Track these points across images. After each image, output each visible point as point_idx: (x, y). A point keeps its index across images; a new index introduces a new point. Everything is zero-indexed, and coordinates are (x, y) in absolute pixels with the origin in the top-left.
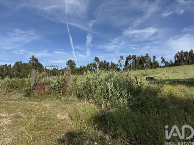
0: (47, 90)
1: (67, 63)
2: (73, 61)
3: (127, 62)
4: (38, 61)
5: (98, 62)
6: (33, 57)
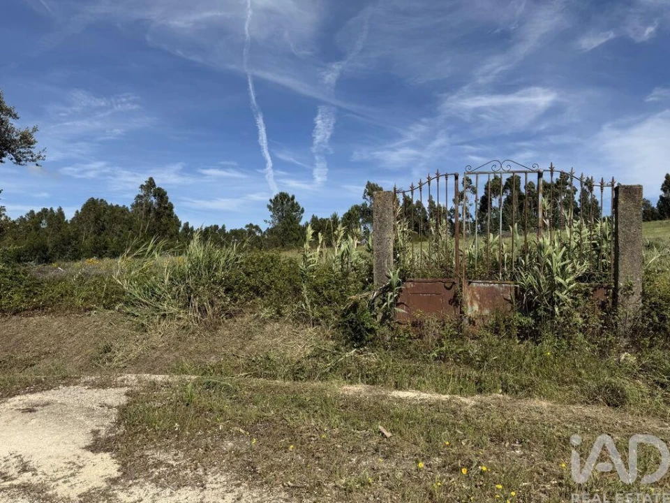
2: (293, 198)
3: (485, 202)
6: (151, 183)
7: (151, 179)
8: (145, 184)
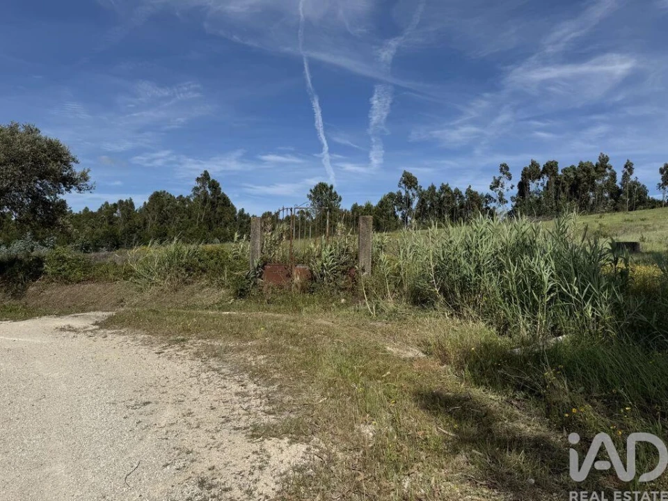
0: (298, 278)
1: (310, 193)
2: (332, 187)
3: (523, 186)
4: (220, 189)
5: (416, 189)
6: (206, 176)
7: (206, 172)
8: (200, 177)
